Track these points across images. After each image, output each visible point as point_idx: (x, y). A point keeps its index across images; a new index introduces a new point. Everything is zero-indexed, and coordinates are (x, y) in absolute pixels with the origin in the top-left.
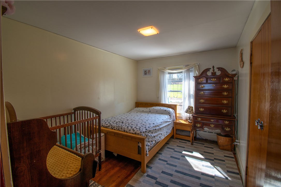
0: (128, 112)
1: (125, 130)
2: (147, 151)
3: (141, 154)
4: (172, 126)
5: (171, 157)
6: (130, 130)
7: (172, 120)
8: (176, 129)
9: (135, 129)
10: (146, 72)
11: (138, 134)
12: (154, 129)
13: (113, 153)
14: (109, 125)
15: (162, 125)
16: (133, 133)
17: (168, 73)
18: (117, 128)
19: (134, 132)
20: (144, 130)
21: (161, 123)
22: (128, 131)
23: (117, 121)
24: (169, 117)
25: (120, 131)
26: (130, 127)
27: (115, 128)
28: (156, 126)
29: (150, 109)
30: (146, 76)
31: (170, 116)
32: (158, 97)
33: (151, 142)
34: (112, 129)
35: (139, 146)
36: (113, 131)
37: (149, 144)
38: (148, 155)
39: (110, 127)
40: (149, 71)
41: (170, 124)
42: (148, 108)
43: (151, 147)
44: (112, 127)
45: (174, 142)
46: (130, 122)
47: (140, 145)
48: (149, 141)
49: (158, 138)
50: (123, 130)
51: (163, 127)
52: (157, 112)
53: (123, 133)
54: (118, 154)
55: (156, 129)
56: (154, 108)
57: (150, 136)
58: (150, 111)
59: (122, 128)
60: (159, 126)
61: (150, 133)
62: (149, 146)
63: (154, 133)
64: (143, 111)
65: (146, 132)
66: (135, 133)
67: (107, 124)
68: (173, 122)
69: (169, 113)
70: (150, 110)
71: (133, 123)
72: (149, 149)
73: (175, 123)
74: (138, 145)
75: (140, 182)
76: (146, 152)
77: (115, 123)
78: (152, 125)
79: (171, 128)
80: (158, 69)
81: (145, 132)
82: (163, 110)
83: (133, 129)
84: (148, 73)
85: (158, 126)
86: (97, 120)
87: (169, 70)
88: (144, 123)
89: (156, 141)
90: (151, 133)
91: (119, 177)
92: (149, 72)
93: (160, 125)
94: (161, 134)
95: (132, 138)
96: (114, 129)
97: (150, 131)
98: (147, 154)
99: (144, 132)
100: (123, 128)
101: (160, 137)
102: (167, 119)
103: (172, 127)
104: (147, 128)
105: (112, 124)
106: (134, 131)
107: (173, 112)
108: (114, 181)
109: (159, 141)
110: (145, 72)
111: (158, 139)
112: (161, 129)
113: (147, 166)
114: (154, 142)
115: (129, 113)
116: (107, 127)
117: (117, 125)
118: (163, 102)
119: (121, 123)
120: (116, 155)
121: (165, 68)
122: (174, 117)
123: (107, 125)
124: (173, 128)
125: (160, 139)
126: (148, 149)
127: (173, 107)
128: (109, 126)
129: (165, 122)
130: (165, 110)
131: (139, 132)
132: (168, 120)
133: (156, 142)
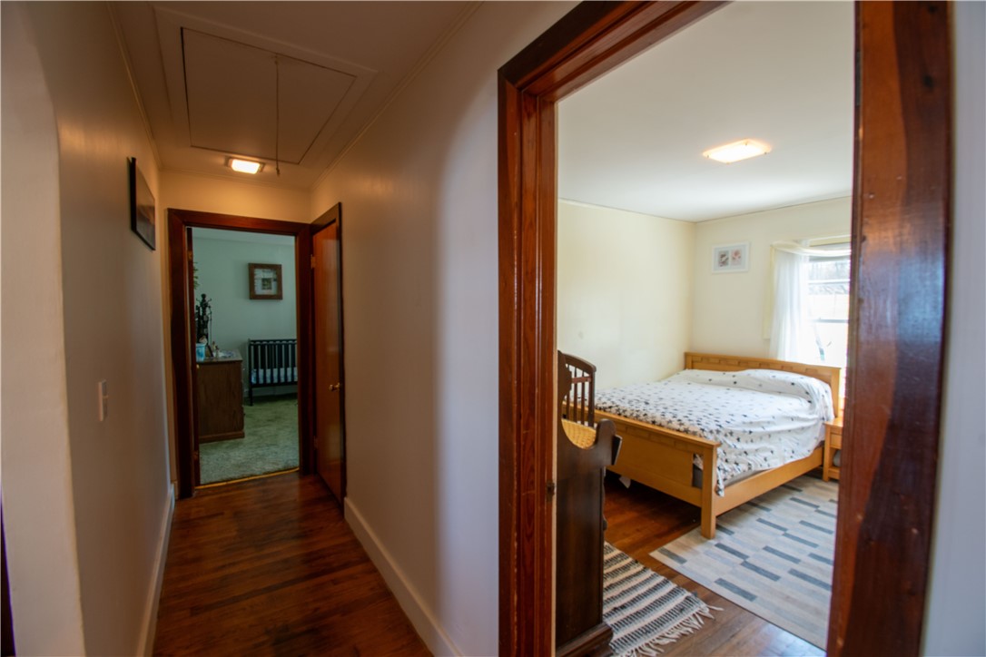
0: (659, 381)
1: (656, 420)
2: (721, 482)
3: (701, 488)
4: (817, 435)
5: (802, 522)
6: (670, 422)
7: (815, 416)
8: (831, 449)
9: (684, 420)
10: (724, 259)
11: (694, 433)
12: (748, 429)
13: (619, 476)
14: (609, 404)
15: (774, 424)
16: (678, 431)
17: (808, 258)
18: (632, 414)
19: (682, 428)
20: (713, 427)
21: (771, 419)
22: (664, 423)
23: (630, 397)
24: (807, 405)
25: (641, 421)
26: (672, 415)
27: (628, 414)
28: (751, 423)
29: (734, 376)
30: (725, 269)
31: (810, 402)
32: (768, 341)
33: (735, 466)
34: (620, 414)
35: (695, 468)
36: (622, 418)
37: (727, 468)
38: (722, 494)
39: (613, 410)
40: (736, 253)
41: (809, 427)
42: (727, 373)
43: (732, 476)
44: (618, 410)
45: (821, 488)
46: (668, 403)
47: (700, 464)
48: (726, 461)
49: (759, 459)
50: (650, 420)
51: (779, 432)
52: (760, 385)
53: (650, 426)
54: (633, 483)
55: (751, 432)
56: (749, 375)
57: (729, 446)
58: (735, 383)
59: (645, 415)
60: (764, 425)
61: (730, 440)
62: (725, 471)
63: (747, 442)
64: (710, 380)
65: (718, 432)
66: (686, 431)
67: (605, 403)
68: (824, 424)
69: (807, 395)
70: (734, 379)
71: (676, 407)
72: (727, 482)
73: (829, 429)
74: (694, 462)
75: (697, 553)
76: (718, 482)
77: (626, 401)
78: (739, 419)
79: (813, 444)
80: (772, 246)
81: (715, 432)
82: (784, 382)
83: (679, 420)
84: (734, 258)
85: (758, 424)
86: (587, 384)
87: (812, 246)
88: (711, 411)
89: (749, 464)
90: (734, 438)
91: (638, 530)
92: (737, 257)
93: (769, 422)
94: (772, 452)
95: (677, 440)
96: (626, 417)
97: (731, 433)
98: (720, 490)
99: (711, 432)
100: (649, 415)
101: (765, 459)
102: (796, 410)
103: (816, 438)
104: (722, 422)
105: (618, 403)
106: (681, 424)
107: (826, 392)
108: (626, 535)
109: (760, 469)
110: (723, 256)
111: (758, 462)
112: (770, 436)
113: (718, 527)
114: (743, 467)
115: (663, 382)
116: (604, 410)
117: (633, 408)
118: (787, 356)
119: (643, 405)
120: (627, 485)
121: (797, 242)
122: (826, 407)
123: (605, 405)
124: (822, 444)
125: (765, 466)
126: (725, 480)
127: (826, 374)
128: (610, 407)
129: (787, 418)
130: (793, 384)
131: (697, 428)
132: (803, 415)
133: (750, 468)
